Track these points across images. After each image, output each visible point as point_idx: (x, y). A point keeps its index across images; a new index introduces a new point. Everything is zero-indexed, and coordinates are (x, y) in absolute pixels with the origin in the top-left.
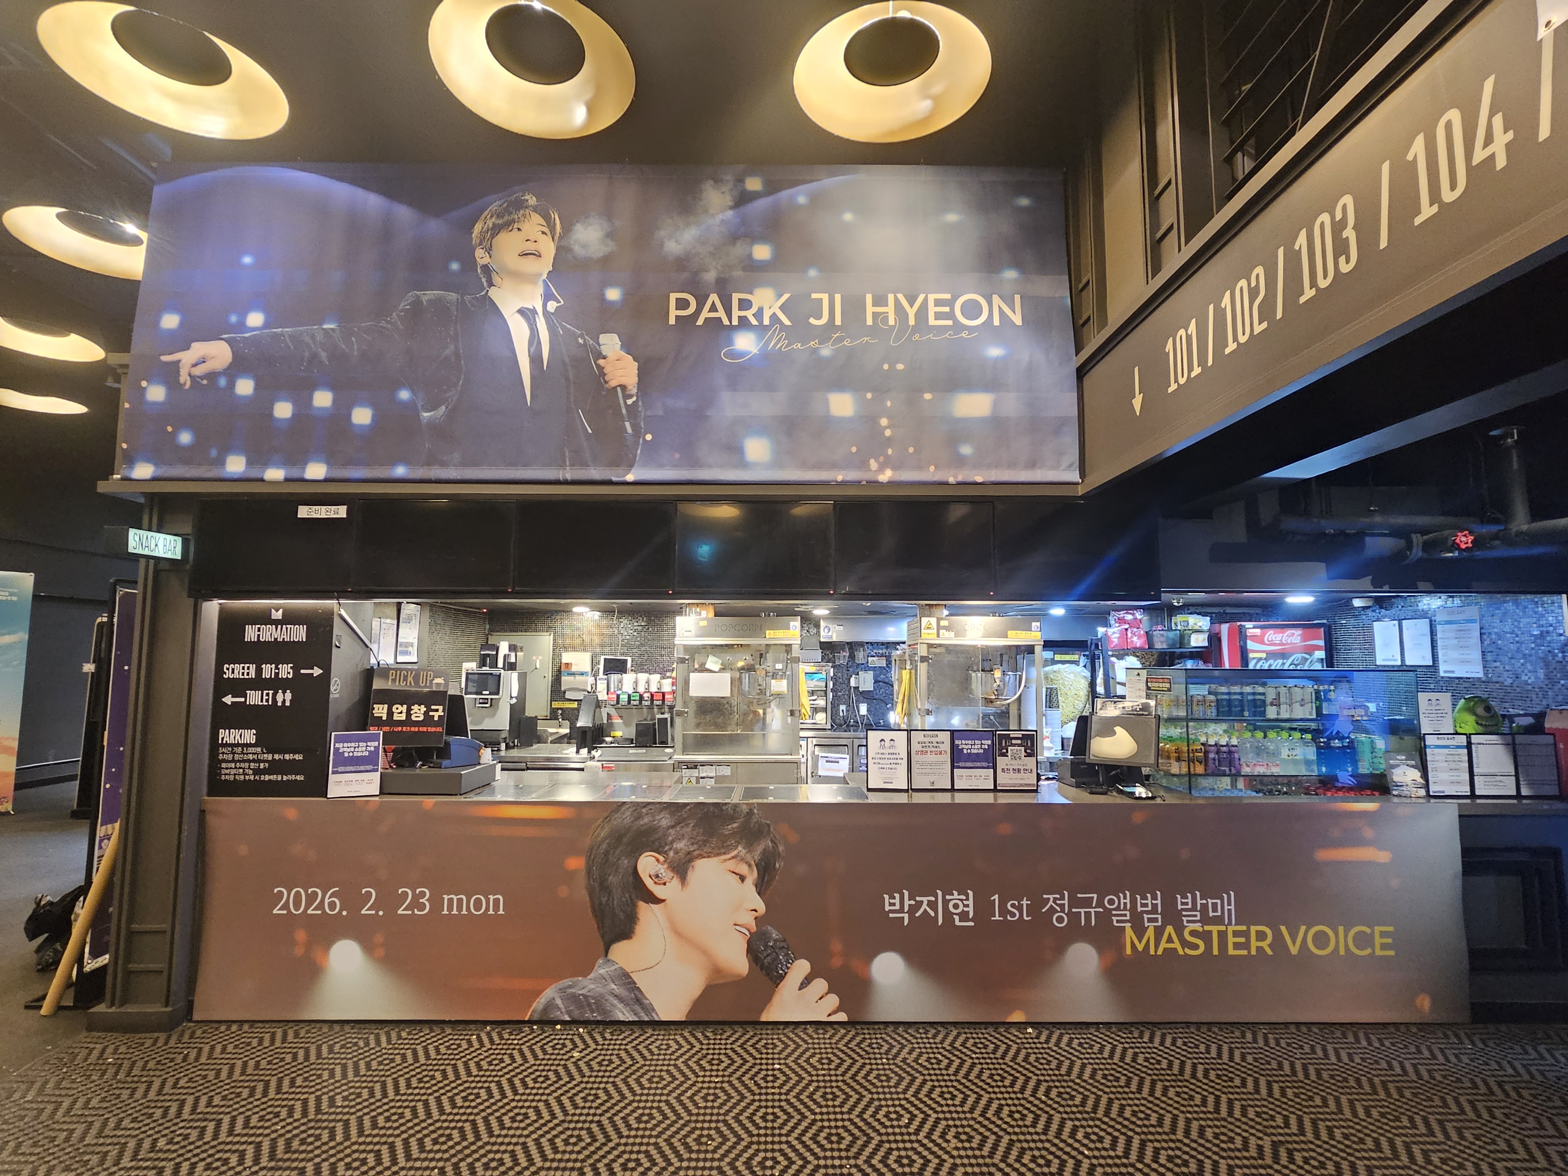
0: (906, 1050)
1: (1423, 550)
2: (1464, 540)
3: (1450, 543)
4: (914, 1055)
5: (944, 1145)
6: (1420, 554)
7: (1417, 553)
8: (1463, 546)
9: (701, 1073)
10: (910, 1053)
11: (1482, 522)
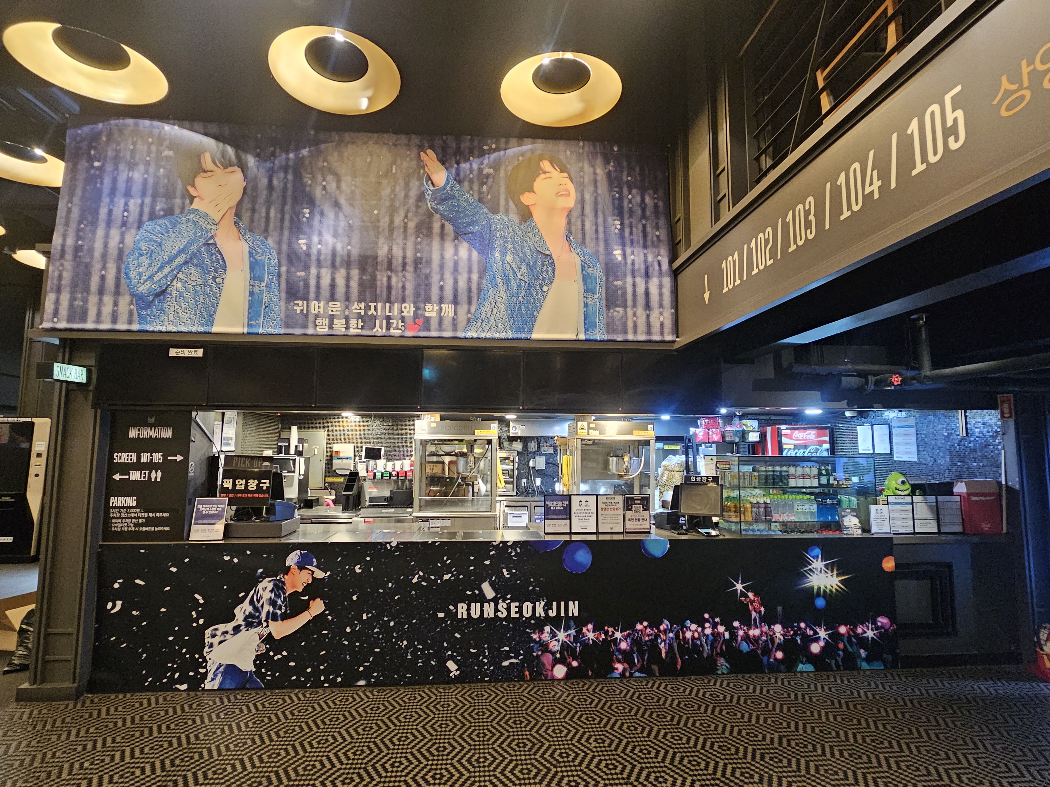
0: (566, 694)
1: (875, 385)
2: (897, 380)
3: (889, 382)
4: (570, 697)
5: (588, 745)
6: (873, 387)
7: (871, 387)
8: (896, 384)
9: (437, 712)
10: (567, 696)
11: (907, 369)
